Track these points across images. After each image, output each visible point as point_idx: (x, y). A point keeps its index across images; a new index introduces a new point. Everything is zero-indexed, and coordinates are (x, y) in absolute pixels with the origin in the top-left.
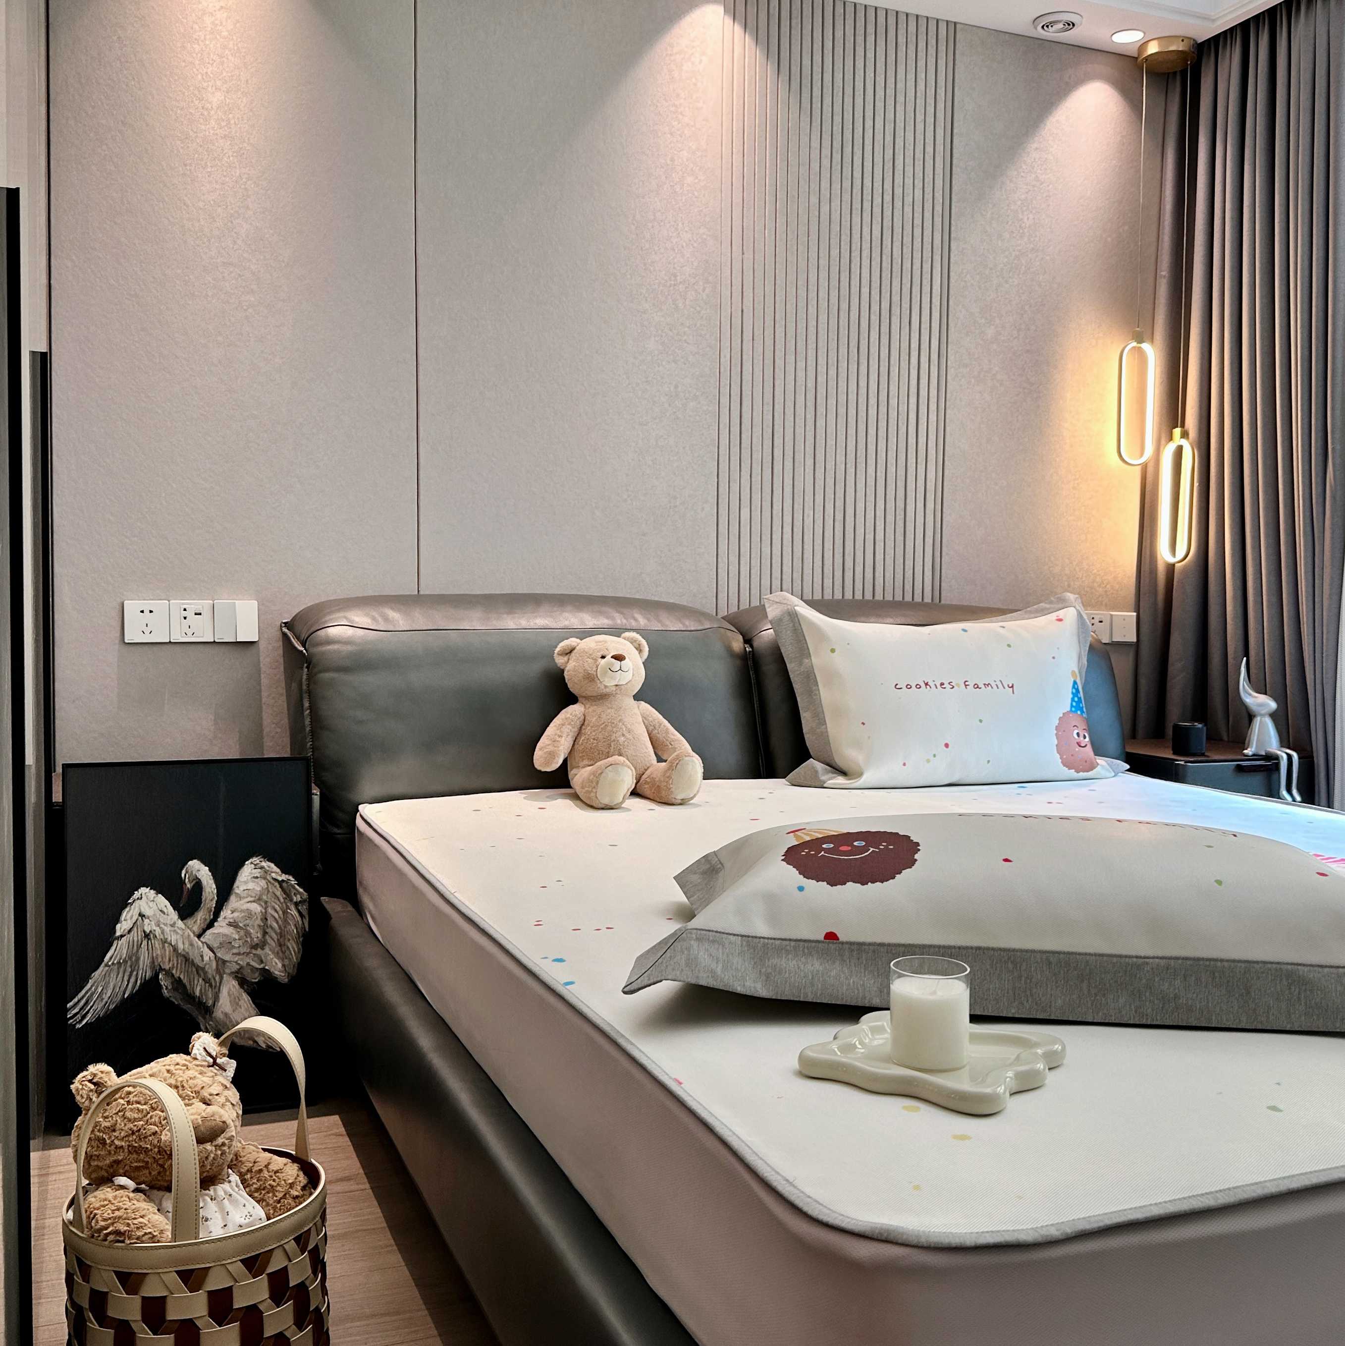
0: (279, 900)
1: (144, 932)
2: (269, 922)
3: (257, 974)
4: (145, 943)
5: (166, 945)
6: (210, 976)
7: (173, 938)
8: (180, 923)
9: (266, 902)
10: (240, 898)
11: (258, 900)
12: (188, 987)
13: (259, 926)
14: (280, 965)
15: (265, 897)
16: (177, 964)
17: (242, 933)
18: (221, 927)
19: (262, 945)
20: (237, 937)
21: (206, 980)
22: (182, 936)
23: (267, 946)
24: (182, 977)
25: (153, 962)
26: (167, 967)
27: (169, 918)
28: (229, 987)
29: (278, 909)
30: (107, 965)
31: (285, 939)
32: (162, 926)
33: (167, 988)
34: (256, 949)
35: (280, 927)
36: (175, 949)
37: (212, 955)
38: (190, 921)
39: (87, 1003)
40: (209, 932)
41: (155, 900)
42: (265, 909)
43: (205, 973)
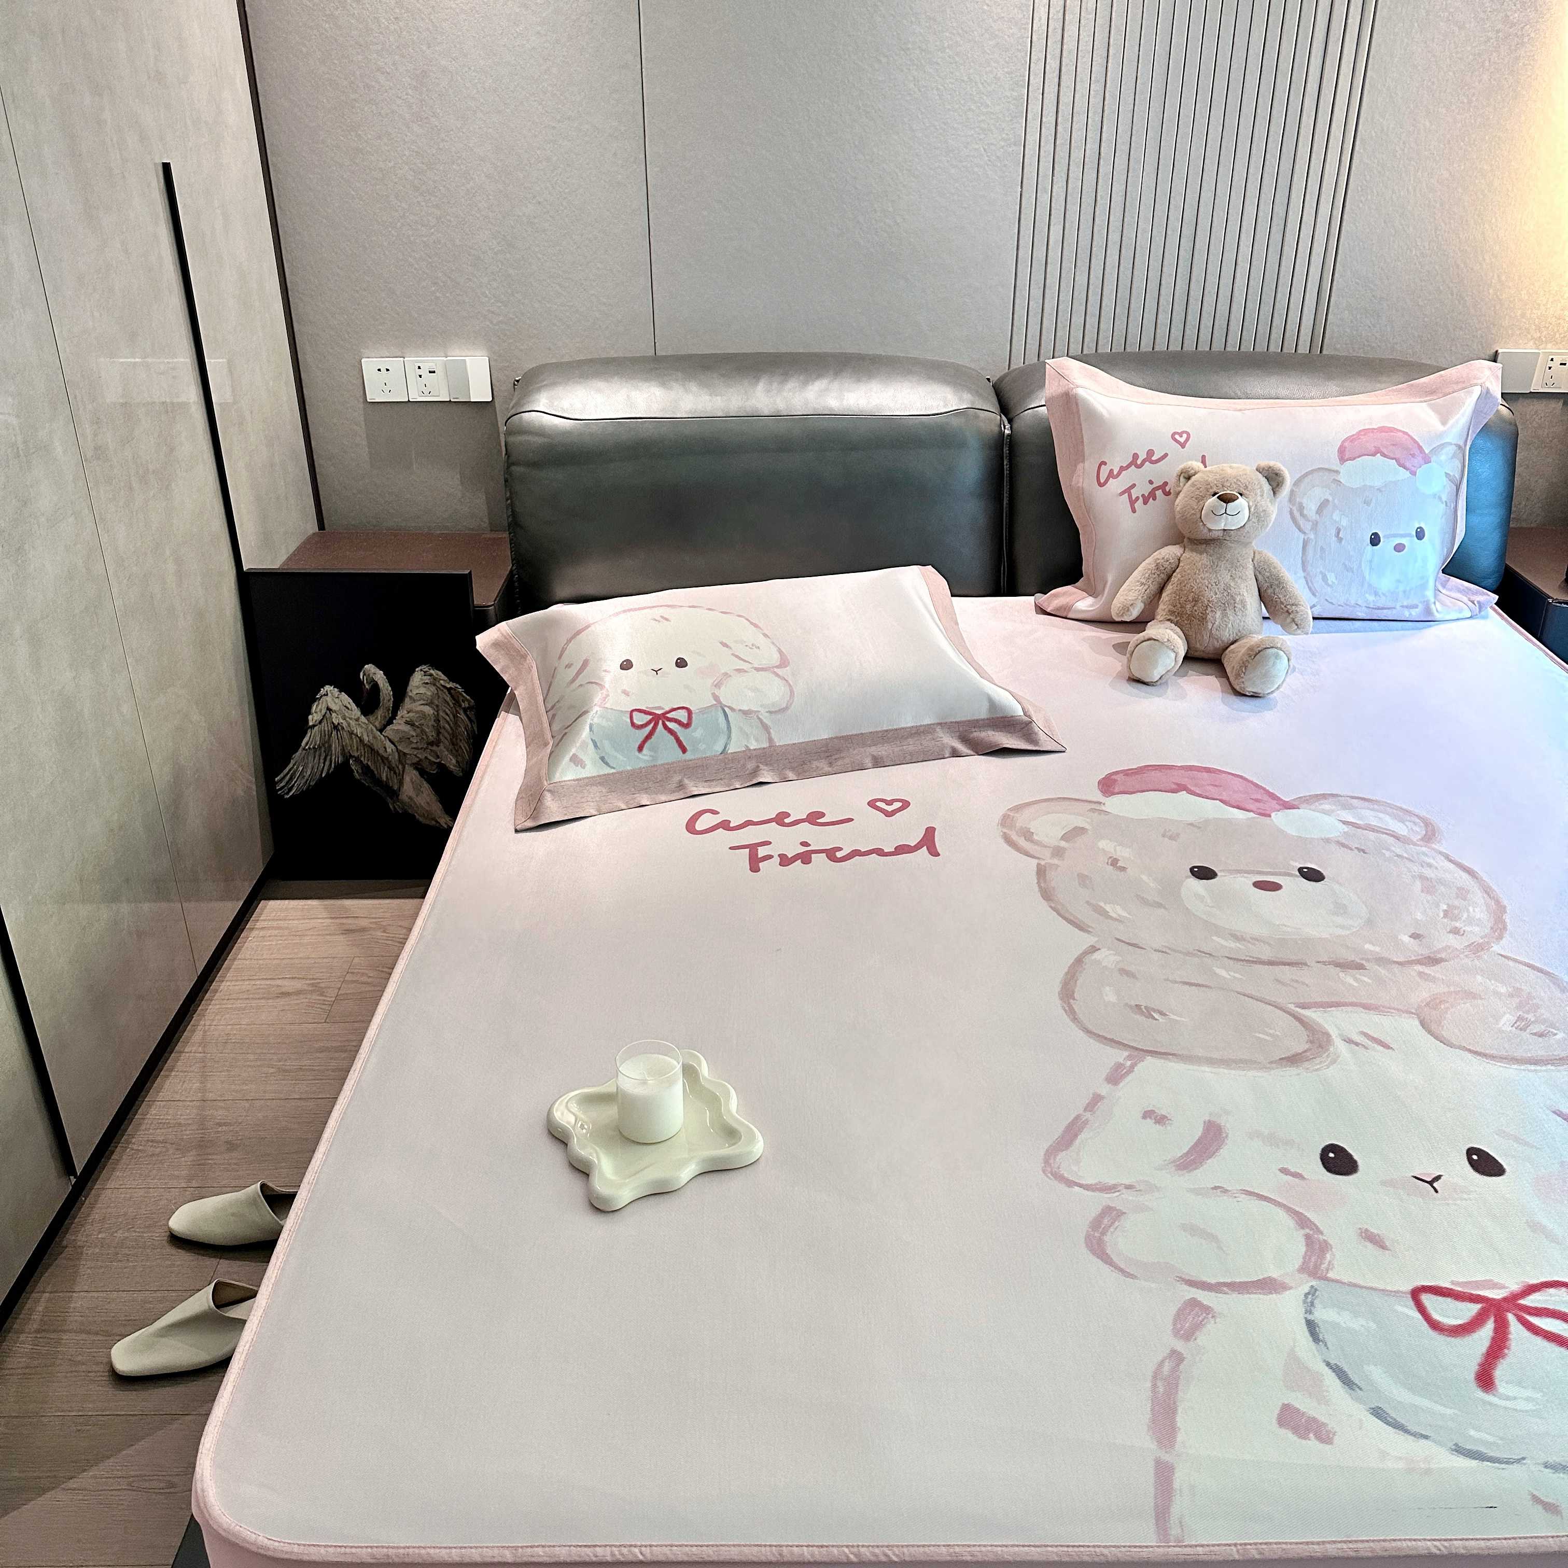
0: (448, 704)
1: (333, 723)
2: (442, 723)
3: (435, 766)
4: (334, 733)
5: (354, 736)
6: (394, 765)
7: (359, 731)
8: (363, 719)
9: (437, 706)
10: (414, 700)
11: (430, 704)
12: (376, 772)
13: (434, 726)
14: (454, 761)
15: (436, 702)
16: (365, 752)
17: (418, 730)
18: (399, 725)
19: (437, 743)
20: (414, 734)
21: (391, 768)
22: (366, 729)
23: (442, 744)
24: (369, 763)
25: (343, 749)
26: (356, 754)
27: (353, 713)
28: (411, 777)
29: (449, 712)
30: (304, 749)
31: (457, 739)
32: (348, 719)
33: (357, 772)
34: (432, 746)
35: (451, 728)
36: (361, 740)
37: (394, 747)
38: (372, 718)
39: (291, 779)
40: (388, 728)
41: (340, 696)
42: (437, 711)
43: (389, 762)
